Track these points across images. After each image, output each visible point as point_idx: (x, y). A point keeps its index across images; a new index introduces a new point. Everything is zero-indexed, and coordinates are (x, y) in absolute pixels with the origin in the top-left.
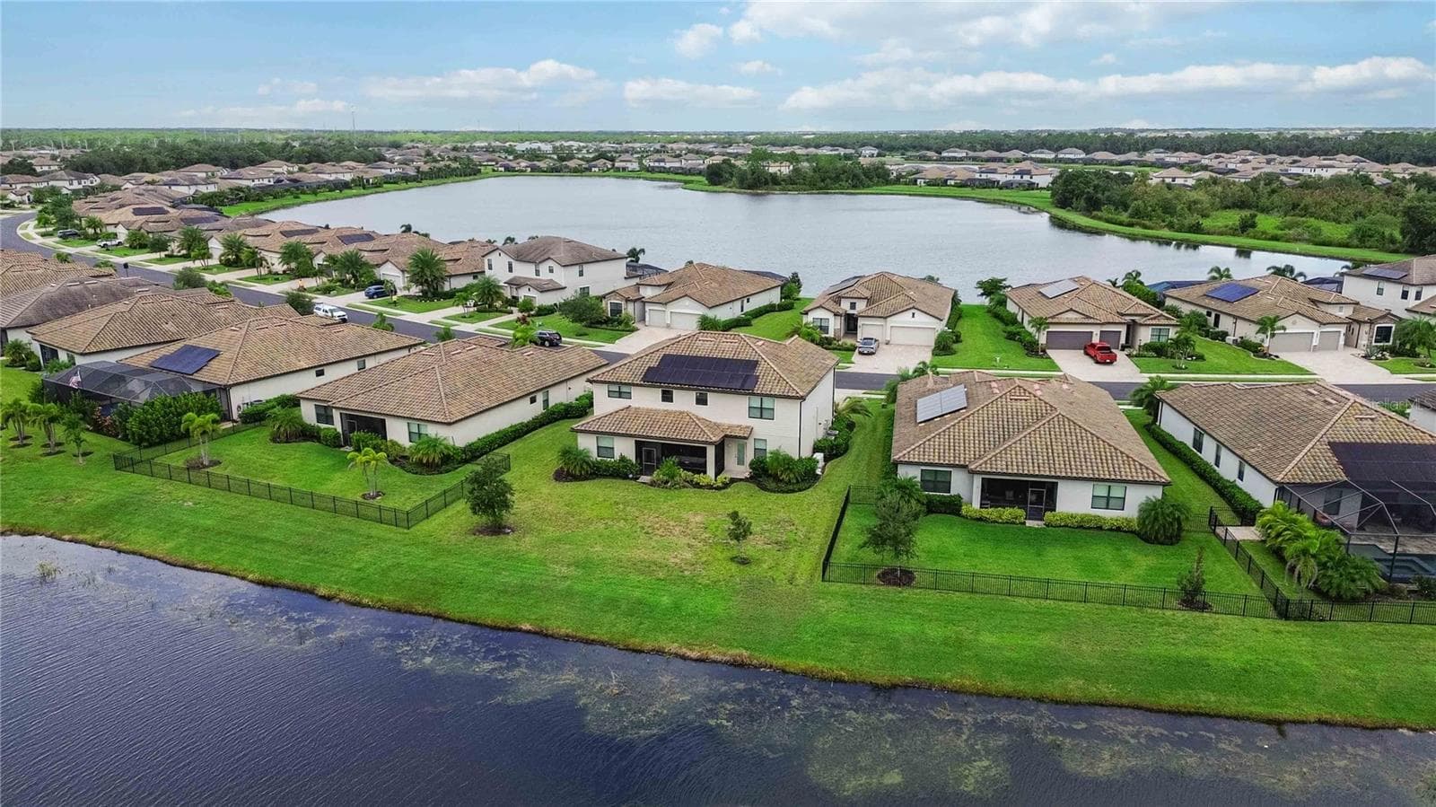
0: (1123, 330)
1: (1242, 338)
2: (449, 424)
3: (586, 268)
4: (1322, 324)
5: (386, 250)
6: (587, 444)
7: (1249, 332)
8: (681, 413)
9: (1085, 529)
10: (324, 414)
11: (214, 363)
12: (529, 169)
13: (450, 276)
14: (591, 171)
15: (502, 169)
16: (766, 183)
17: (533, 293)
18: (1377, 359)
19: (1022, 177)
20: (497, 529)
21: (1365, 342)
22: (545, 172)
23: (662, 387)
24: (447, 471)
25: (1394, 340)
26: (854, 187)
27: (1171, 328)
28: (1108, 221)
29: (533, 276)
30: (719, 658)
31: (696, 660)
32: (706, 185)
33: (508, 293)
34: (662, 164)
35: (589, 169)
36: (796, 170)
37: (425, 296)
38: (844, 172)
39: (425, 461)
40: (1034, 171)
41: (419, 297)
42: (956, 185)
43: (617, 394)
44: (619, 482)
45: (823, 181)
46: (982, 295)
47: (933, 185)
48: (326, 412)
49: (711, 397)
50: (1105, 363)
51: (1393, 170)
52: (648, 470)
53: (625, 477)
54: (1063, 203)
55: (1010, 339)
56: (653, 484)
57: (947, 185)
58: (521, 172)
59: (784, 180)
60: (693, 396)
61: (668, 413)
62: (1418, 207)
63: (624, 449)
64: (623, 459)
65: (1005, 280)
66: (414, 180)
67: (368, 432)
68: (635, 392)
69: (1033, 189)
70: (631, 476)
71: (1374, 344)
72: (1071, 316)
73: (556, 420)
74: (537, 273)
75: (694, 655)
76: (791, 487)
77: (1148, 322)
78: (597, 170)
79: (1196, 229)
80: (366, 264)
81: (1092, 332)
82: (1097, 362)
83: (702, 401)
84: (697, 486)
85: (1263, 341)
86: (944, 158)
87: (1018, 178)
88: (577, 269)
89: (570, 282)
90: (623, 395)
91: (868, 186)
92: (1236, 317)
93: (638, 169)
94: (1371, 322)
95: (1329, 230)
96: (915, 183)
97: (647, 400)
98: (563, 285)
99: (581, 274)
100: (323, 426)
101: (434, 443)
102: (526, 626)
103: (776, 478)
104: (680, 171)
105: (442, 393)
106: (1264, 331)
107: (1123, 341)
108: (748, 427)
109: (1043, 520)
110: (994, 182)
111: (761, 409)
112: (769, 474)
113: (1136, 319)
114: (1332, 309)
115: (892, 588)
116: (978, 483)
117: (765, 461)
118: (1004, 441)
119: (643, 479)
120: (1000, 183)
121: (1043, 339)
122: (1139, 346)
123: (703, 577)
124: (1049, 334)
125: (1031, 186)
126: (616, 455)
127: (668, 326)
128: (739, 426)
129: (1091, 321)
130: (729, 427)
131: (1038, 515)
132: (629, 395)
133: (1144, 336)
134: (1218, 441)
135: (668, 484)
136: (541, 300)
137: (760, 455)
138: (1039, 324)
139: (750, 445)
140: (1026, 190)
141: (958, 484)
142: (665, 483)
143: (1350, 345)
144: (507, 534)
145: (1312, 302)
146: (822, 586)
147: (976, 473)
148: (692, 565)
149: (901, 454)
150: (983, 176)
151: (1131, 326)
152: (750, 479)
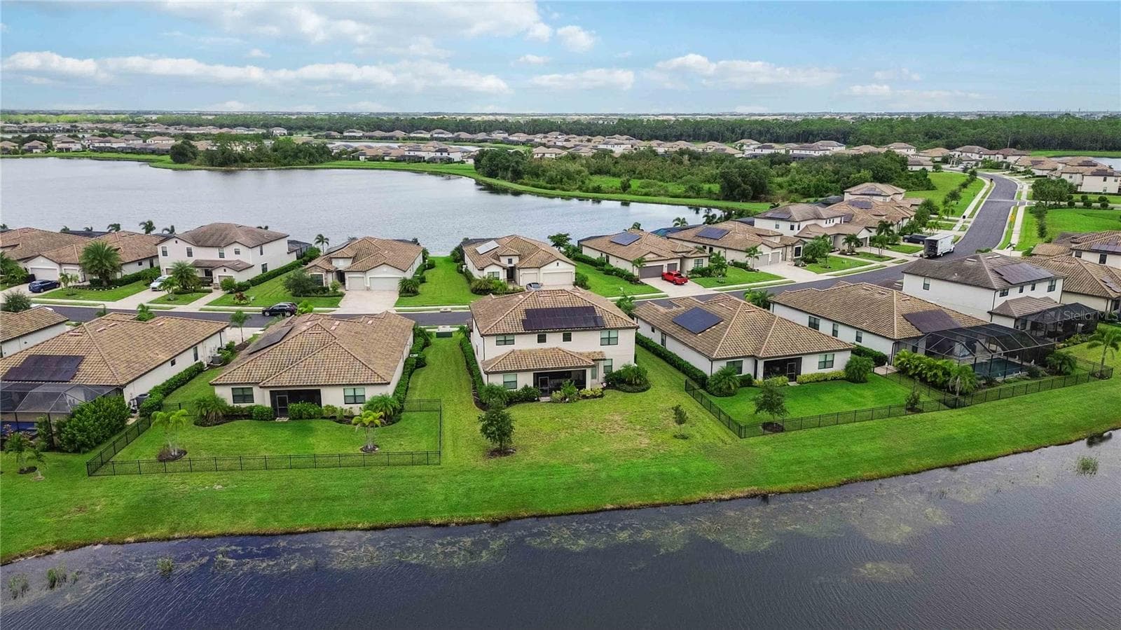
0: (678, 262)
1: (733, 261)
2: (388, 383)
3: (264, 248)
4: (773, 248)
7: (741, 258)
8: (554, 349)
9: (821, 382)
10: (243, 394)
11: (83, 367)
13: (121, 265)
16: (236, 161)
17: (229, 273)
18: (800, 265)
19: (442, 154)
20: (502, 452)
21: (790, 257)
23: (536, 333)
24: (399, 420)
25: (802, 255)
26: (311, 163)
27: (704, 259)
28: (534, 186)
29: (217, 258)
30: (742, 495)
31: (730, 499)
32: (169, 163)
34: (108, 145)
35: (30, 150)
36: (259, 150)
37: (95, 285)
38: (301, 151)
40: (449, 150)
41: (89, 286)
42: (391, 160)
43: (503, 343)
44: (530, 405)
45: (285, 159)
46: (553, 246)
47: (374, 161)
48: (243, 392)
49: (574, 335)
50: (682, 284)
51: (652, 145)
52: (547, 393)
53: (533, 400)
54: (492, 174)
55: (609, 274)
56: (554, 401)
57: (383, 161)
59: (251, 158)
60: (561, 336)
61: (546, 350)
63: (526, 380)
64: (526, 388)
65: (568, 235)
68: (517, 338)
69: (451, 163)
70: (536, 399)
71: (794, 258)
72: (651, 256)
75: (726, 496)
77: (693, 256)
78: (38, 151)
79: (596, 188)
81: (662, 266)
82: (677, 284)
83: (567, 338)
84: (585, 397)
85: (747, 262)
86: (346, 136)
87: (439, 154)
89: (255, 260)
90: (507, 342)
91: (322, 162)
92: (725, 248)
94: (793, 244)
95: (673, 188)
96: (358, 158)
97: (527, 343)
98: (251, 264)
99: (262, 253)
100: (243, 405)
101: (386, 400)
102: (609, 506)
104: (130, 151)
106: (749, 256)
107: (678, 269)
108: (601, 352)
109: (795, 380)
110: (421, 158)
111: (609, 338)
112: (623, 381)
113: (684, 254)
114: (772, 239)
115: (779, 434)
116: (761, 364)
117: (619, 373)
118: (761, 338)
119: (543, 399)
120: (426, 159)
121: (636, 273)
122: (688, 271)
123: (675, 451)
124: (641, 269)
125: (450, 161)
126: (520, 387)
127: (368, 289)
128: (595, 352)
129: (663, 258)
130: (589, 354)
131: (793, 378)
132: (512, 342)
133: (690, 265)
134: (836, 321)
135: (567, 400)
136: (240, 278)
137: (608, 369)
138: (639, 262)
139: (602, 364)
140: (448, 163)
141: (747, 368)
142: (565, 398)
143: (784, 259)
144: (513, 453)
145: (759, 235)
146: (744, 441)
147: (762, 359)
148: (659, 446)
149: (715, 355)
150: (412, 153)
151: (683, 259)
152: (608, 387)
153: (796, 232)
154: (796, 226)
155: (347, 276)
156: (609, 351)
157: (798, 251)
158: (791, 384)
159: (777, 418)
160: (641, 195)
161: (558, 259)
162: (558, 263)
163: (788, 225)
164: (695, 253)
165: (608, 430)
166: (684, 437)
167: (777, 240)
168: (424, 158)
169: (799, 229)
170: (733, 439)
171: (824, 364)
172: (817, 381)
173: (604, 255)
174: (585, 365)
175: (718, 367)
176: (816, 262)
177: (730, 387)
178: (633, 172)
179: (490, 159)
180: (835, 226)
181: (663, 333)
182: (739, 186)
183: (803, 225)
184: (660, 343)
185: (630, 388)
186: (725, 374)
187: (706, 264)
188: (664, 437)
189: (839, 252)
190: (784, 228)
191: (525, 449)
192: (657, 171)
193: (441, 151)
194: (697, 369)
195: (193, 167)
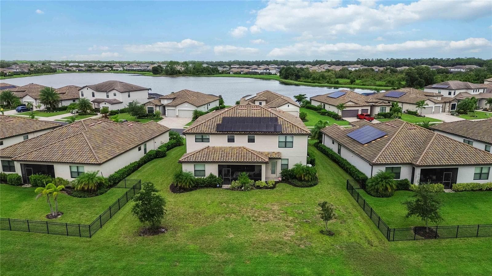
0: (369, 108)
1: (407, 110)
2: (100, 164)
3: (131, 94)
4: (435, 103)
5: (25, 91)
6: (188, 169)
7: (413, 108)
8: (240, 148)
9: (474, 191)
10: (8, 166)
12: (77, 70)
13: (62, 100)
14: (104, 71)
15: (66, 70)
16: (176, 73)
17: (107, 105)
18: (456, 115)
19: (266, 71)
20: (156, 230)
21: (448, 110)
22: (84, 71)
23: (227, 134)
24: (101, 194)
25: (457, 109)
26: (209, 75)
27: (387, 107)
29: (105, 97)
32: (151, 74)
33: (94, 106)
34: (132, 68)
35: (103, 70)
36: (187, 69)
37: (48, 110)
38: (205, 69)
39: (86, 188)
40: (270, 69)
41: (45, 111)
42: (244, 74)
43: (201, 140)
44: (212, 190)
45: (197, 72)
46: (296, 101)
47: (236, 74)
48: (9, 164)
49: (257, 138)
52: (228, 181)
53: (215, 187)
54: (286, 78)
56: (233, 189)
57: (241, 74)
58: (74, 71)
59: (183, 72)
60: (246, 138)
61: (233, 148)
62: (411, 72)
63: (212, 170)
64: (212, 176)
65: (305, 95)
66: (27, 74)
67: (41, 174)
68: (211, 138)
69: (270, 75)
70: (218, 185)
71: (451, 110)
72: (350, 104)
73: (152, 159)
74: (108, 96)
76: (310, 183)
77: (379, 105)
78: (106, 70)
79: (337, 83)
80: (14, 97)
81: (358, 110)
83: (251, 140)
84: (258, 187)
85: (417, 111)
86: (232, 68)
87: (265, 71)
88: (127, 94)
89: (124, 100)
90: (205, 140)
91: (213, 75)
92: (403, 103)
93: (123, 70)
94: (450, 102)
95: (379, 83)
96: (229, 73)
97: (219, 142)
99: (129, 96)
100: (8, 173)
101: (91, 177)
103: (300, 179)
104: (140, 71)
105: (91, 147)
106: (419, 107)
107: (369, 113)
108: (279, 153)
109: (451, 188)
110: (257, 72)
111: (286, 142)
112: (295, 178)
113: (373, 104)
114: (436, 98)
115: (433, 240)
116: (418, 172)
117: (293, 170)
118: (420, 150)
119: (225, 186)
120: (259, 73)
121: (340, 114)
122: (375, 114)
123: (316, 248)
124: (343, 111)
125: (270, 74)
126: (207, 174)
127: (177, 116)
128: (274, 153)
129: (358, 105)
130: (269, 153)
131: (448, 186)
132: (208, 140)
133: (377, 110)
134: (488, 143)
135: (243, 188)
136: (112, 108)
137: (285, 168)
138: (341, 107)
139: (279, 163)
140: (269, 75)
141: (405, 174)
142: (241, 188)
143: (444, 111)
144: (163, 232)
145: (426, 96)
146: (392, 245)
147: (418, 166)
148: (301, 240)
149: (375, 160)
150: (253, 71)
151: (372, 107)
152: (283, 181)
153: (452, 96)
154: (453, 92)
155: (166, 109)
156: (285, 153)
157: (453, 107)
158: (447, 191)
159: (431, 224)
160: (360, 85)
161: (289, 103)
162: (288, 105)
163: (447, 92)
164: (380, 103)
165: (261, 219)
166: (330, 234)
167: (439, 99)
168: (258, 72)
169: (454, 94)
170: (380, 241)
171: (480, 176)
172: (472, 190)
173: (322, 104)
174: (261, 161)
175: (377, 171)
176: (467, 114)
177: (386, 189)
178: (359, 77)
179: (286, 70)
180: (479, 94)
181: (340, 145)
182: (417, 80)
183: (457, 92)
184: (336, 151)
185: (300, 183)
186: (382, 177)
187: (388, 110)
188: (311, 230)
189: (482, 110)
190: (445, 93)
191: (176, 229)
192: (372, 76)
193: (266, 69)
194: (360, 172)
195: (159, 76)
